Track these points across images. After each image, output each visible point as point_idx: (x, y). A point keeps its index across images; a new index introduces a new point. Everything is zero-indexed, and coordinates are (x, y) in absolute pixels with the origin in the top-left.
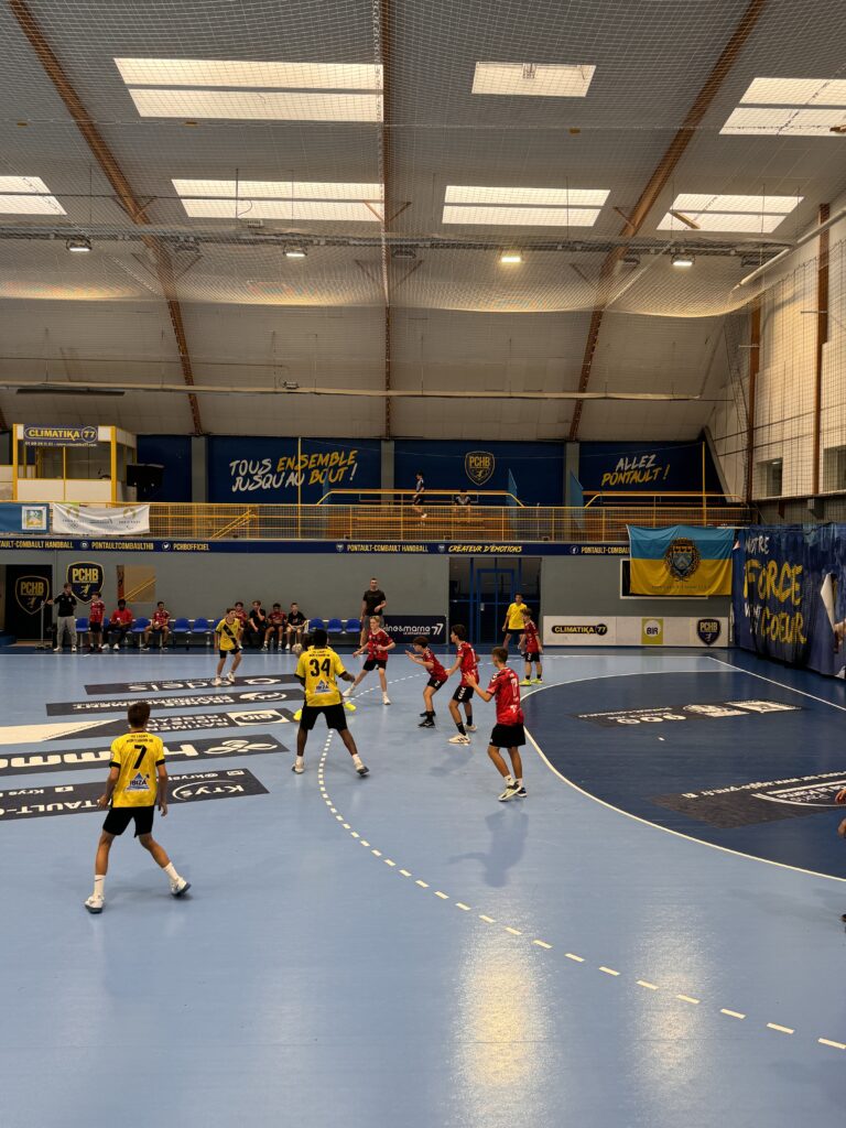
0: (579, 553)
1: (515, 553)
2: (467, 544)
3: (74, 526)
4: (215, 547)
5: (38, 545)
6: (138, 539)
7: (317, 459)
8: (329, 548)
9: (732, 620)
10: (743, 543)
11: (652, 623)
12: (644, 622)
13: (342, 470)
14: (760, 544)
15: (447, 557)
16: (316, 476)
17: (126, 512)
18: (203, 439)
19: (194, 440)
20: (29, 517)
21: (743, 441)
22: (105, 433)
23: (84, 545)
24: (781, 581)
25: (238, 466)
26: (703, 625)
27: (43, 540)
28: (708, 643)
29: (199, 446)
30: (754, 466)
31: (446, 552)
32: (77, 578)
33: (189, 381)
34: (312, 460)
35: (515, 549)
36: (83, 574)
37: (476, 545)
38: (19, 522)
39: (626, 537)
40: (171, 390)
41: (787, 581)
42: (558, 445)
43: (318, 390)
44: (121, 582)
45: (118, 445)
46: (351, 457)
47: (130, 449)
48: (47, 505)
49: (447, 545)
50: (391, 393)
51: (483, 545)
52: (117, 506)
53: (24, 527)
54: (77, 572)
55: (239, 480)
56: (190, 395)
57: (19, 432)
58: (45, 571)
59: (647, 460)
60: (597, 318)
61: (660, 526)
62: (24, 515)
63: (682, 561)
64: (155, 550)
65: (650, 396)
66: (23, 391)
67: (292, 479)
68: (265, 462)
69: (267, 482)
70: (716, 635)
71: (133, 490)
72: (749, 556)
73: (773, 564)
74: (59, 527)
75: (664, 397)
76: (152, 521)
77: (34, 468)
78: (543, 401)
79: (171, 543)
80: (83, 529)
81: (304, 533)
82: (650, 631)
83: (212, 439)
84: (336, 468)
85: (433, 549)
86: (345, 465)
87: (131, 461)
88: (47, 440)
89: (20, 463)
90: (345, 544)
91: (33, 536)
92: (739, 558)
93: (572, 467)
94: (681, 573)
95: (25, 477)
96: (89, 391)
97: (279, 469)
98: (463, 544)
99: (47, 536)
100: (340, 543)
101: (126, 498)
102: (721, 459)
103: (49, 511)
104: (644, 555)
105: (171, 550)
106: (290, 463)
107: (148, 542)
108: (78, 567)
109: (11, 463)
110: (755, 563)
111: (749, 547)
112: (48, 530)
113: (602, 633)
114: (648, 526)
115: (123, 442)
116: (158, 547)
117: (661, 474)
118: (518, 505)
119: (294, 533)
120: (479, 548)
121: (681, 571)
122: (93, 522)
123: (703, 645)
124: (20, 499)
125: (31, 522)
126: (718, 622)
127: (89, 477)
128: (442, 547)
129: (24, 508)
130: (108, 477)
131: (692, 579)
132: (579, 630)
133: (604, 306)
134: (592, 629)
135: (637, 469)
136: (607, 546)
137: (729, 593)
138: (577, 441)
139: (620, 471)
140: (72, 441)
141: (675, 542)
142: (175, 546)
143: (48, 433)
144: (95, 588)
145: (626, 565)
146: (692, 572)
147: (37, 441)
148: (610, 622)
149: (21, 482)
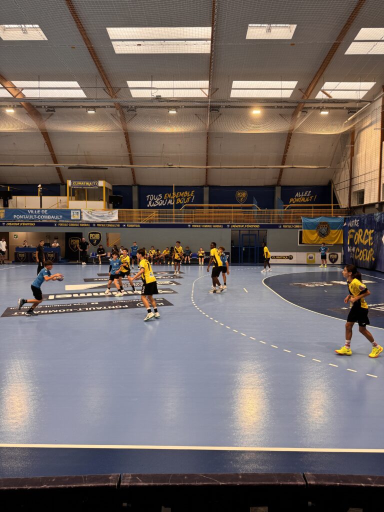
0: (282, 228)
1: (257, 228)
2: (238, 225)
3: (90, 218)
4: (142, 226)
5: (77, 225)
6: (113, 223)
7: (179, 194)
8: (185, 226)
9: (343, 253)
10: (347, 223)
11: (311, 255)
12: (308, 254)
13: (189, 198)
14: (355, 223)
15: (231, 229)
16: (179, 201)
17: (109, 213)
18: (137, 186)
19: (133, 187)
20: (74, 215)
21: (347, 184)
22: (101, 183)
23: (94, 225)
24: (364, 237)
25: (149, 197)
26: (331, 256)
27: (79, 223)
28: (333, 263)
29: (135, 189)
30: (352, 193)
31: (230, 227)
32: (92, 237)
33: (131, 163)
34: (178, 195)
35: (257, 226)
36: (94, 236)
37: (242, 225)
38: (70, 216)
39: (301, 221)
40: (125, 167)
41: (367, 237)
42: (272, 187)
43: (181, 166)
44: (107, 240)
45: (106, 188)
46: (192, 193)
47: (110, 190)
48: (80, 210)
49: (230, 225)
50: (208, 167)
51: (244, 225)
52: (106, 210)
53: (72, 218)
54: (92, 235)
55: (150, 202)
56: (132, 169)
57: (69, 183)
58: (80, 235)
59: (308, 193)
60: (289, 136)
61: (314, 217)
62: (72, 214)
63: (324, 230)
64: (120, 227)
65: (310, 167)
66: (70, 168)
67: (170, 202)
68: (160, 195)
69: (160, 203)
70: (336, 260)
71: (111, 205)
72: (350, 228)
73: (361, 230)
74: (85, 218)
75: (316, 167)
76: (119, 217)
77: (75, 197)
78: (268, 169)
79: (126, 224)
80: (94, 219)
81: (176, 221)
82: (310, 258)
83: (140, 187)
84: (186, 197)
85: (225, 226)
86: (190, 196)
87: (111, 194)
88: (80, 186)
89: (70, 195)
90: (191, 225)
91: (75, 222)
92: (346, 230)
93: (278, 195)
94: (322, 235)
95: (72, 200)
96: (95, 168)
97: (165, 198)
98: (237, 225)
99: (80, 222)
100: (189, 224)
101: (109, 207)
102: (338, 192)
103: (81, 212)
104: (308, 228)
105: (126, 227)
106: (169, 196)
107: (118, 224)
108: (92, 233)
109: (66, 195)
110: (353, 231)
111: (350, 224)
112: (81, 220)
113: (291, 259)
114: (309, 217)
115: (107, 187)
116: (121, 226)
117: (313, 198)
118: (258, 209)
119: (172, 221)
120: (243, 226)
121: (323, 235)
122: (97, 216)
123: (331, 263)
124: (70, 208)
125: (75, 216)
126: (337, 255)
127: (95, 200)
128: (228, 226)
129: (72, 211)
130: (102, 200)
131: (327, 238)
132: (282, 258)
133: (293, 130)
134: (287, 257)
135: (304, 197)
136: (293, 225)
137: (342, 243)
138: (280, 186)
139: (297, 198)
140: (89, 186)
141: (321, 223)
142: (128, 225)
143: (80, 183)
144: (98, 241)
145: (301, 232)
146: (327, 235)
147: (76, 186)
148: (294, 254)
149: (70, 202)
